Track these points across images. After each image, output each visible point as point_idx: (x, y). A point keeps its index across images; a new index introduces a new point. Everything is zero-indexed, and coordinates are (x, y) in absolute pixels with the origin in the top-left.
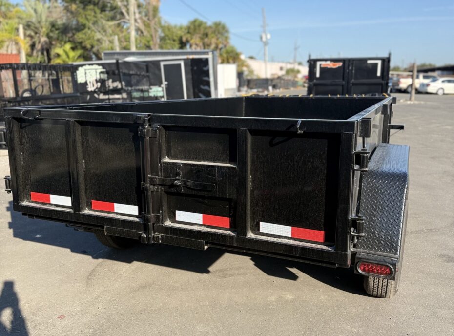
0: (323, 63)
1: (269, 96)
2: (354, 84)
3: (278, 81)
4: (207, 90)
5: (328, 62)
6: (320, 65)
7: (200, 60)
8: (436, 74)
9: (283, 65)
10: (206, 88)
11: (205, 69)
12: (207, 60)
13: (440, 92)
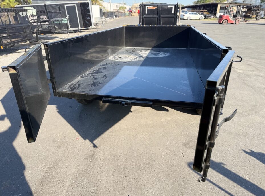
0: (148, 7)
1: (136, 26)
2: (162, 17)
3: (117, 13)
4: (89, 19)
5: (151, 6)
6: (147, 8)
7: (85, 3)
8: (186, 9)
9: (118, 5)
10: (89, 18)
11: (88, 8)
12: (88, 3)
13: (189, 19)
